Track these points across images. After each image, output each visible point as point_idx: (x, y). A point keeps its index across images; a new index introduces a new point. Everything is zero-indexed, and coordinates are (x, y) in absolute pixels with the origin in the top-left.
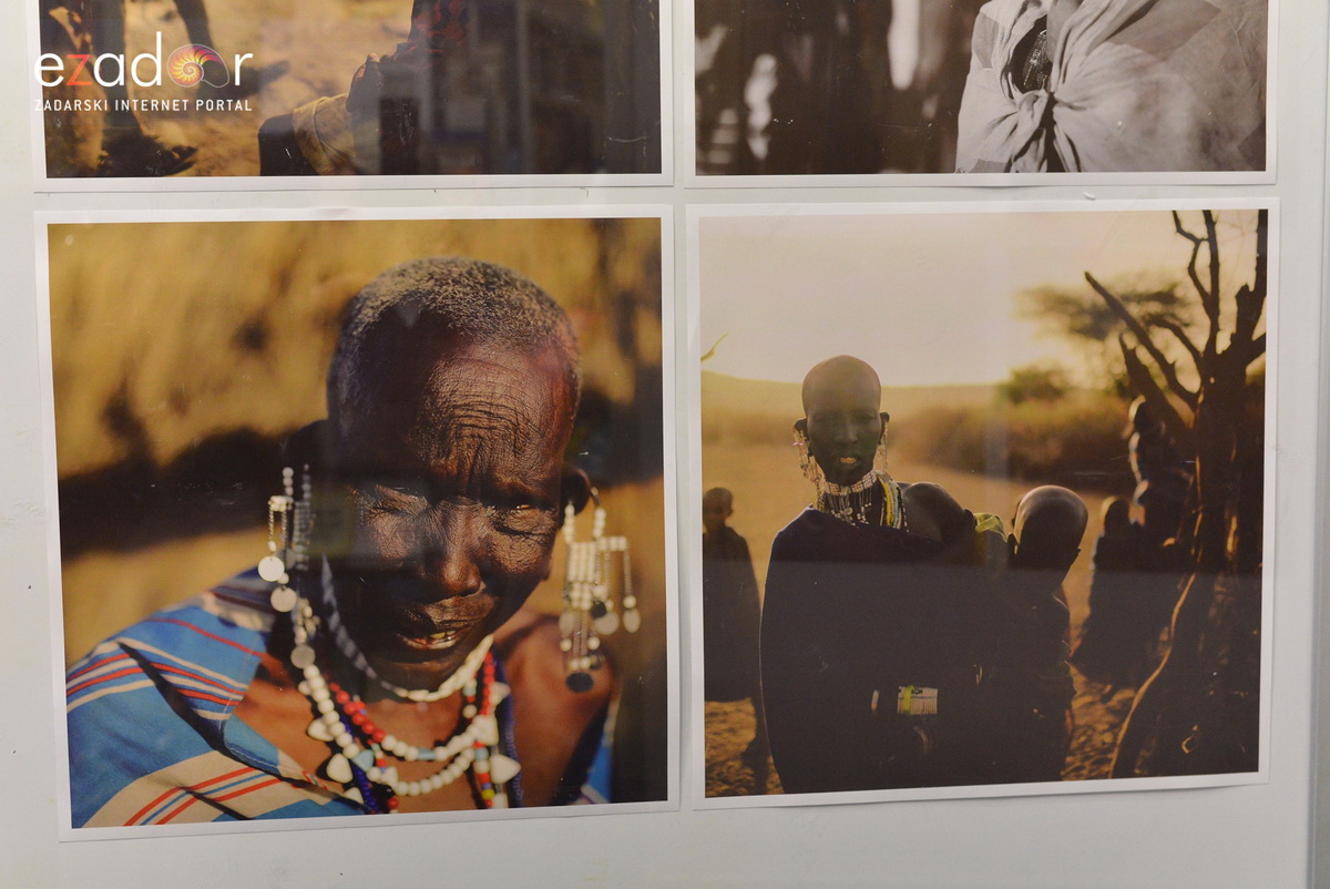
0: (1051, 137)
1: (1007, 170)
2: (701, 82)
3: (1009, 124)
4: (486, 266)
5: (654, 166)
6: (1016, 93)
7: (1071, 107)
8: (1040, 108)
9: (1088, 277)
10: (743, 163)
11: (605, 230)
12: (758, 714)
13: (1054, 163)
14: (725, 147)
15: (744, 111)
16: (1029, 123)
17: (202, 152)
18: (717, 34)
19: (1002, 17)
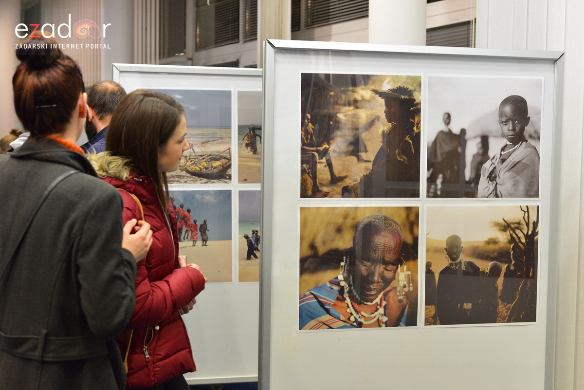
0: (496, 191)
1: (488, 197)
2: (428, 180)
3: (488, 188)
4: (385, 216)
5: (418, 196)
6: (490, 182)
7: (500, 185)
8: (494, 185)
9: (503, 219)
10: (436, 196)
11: (409, 209)
12: (435, 308)
13: (497, 196)
14: (432, 193)
15: (436, 185)
16: (492, 188)
17: (330, 193)
18: (431, 170)
19: (487, 166)
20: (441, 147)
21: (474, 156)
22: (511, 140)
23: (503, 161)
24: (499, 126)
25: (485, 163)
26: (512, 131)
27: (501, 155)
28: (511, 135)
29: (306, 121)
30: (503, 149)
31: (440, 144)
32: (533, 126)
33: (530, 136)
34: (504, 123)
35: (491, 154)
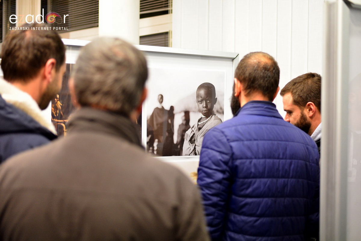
0: (195, 150)
1: (189, 155)
2: (148, 143)
3: (190, 149)
6: (191, 144)
7: (198, 146)
8: (194, 146)
13: (196, 154)
14: (151, 153)
15: (153, 147)
16: (192, 148)
18: (150, 136)
19: (189, 133)
20: (157, 120)
21: (180, 126)
22: (204, 114)
23: (200, 129)
24: (197, 104)
25: (187, 130)
26: (205, 107)
27: (198, 125)
28: (205, 111)
29: (56, 100)
30: (199, 121)
31: (156, 117)
32: (219, 104)
33: (218, 111)
34: (200, 102)
35: (191, 124)
